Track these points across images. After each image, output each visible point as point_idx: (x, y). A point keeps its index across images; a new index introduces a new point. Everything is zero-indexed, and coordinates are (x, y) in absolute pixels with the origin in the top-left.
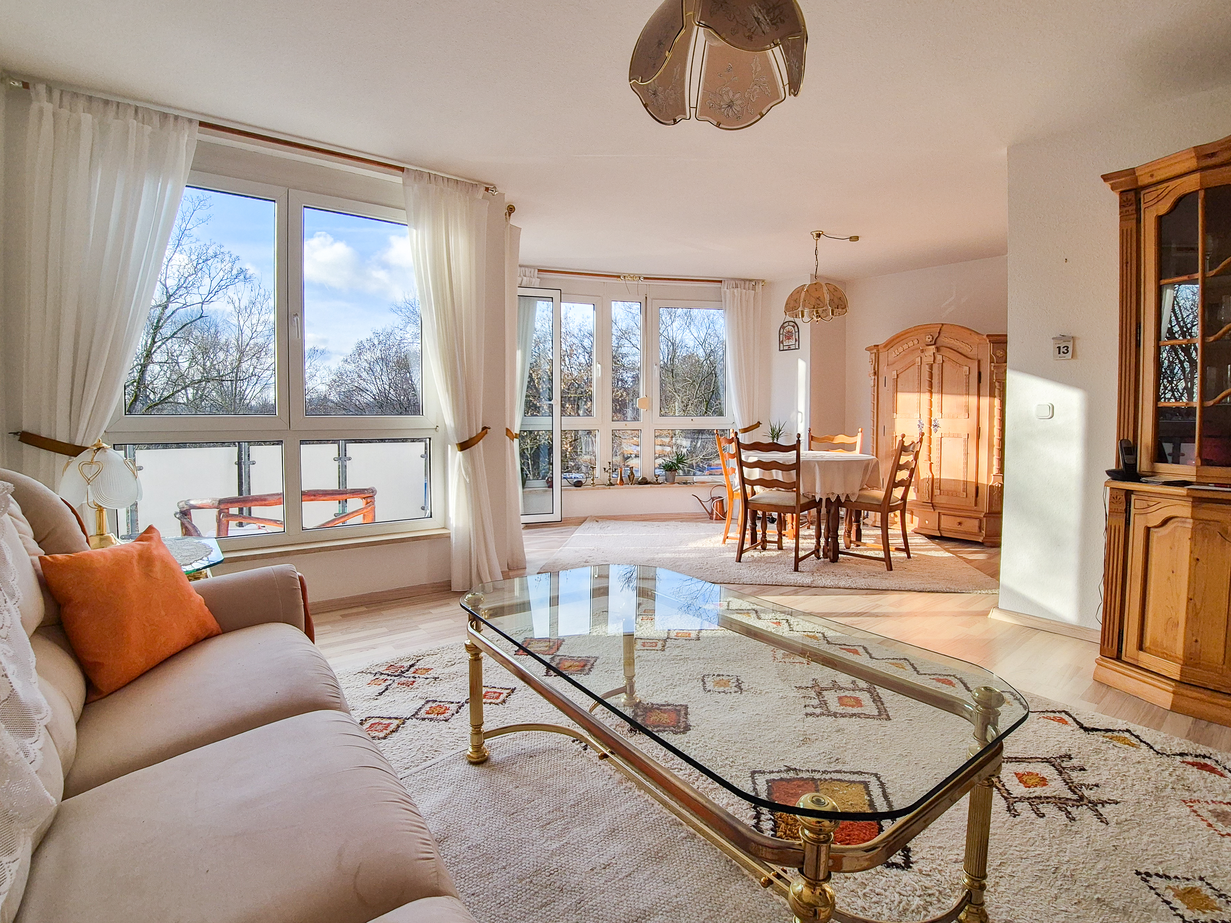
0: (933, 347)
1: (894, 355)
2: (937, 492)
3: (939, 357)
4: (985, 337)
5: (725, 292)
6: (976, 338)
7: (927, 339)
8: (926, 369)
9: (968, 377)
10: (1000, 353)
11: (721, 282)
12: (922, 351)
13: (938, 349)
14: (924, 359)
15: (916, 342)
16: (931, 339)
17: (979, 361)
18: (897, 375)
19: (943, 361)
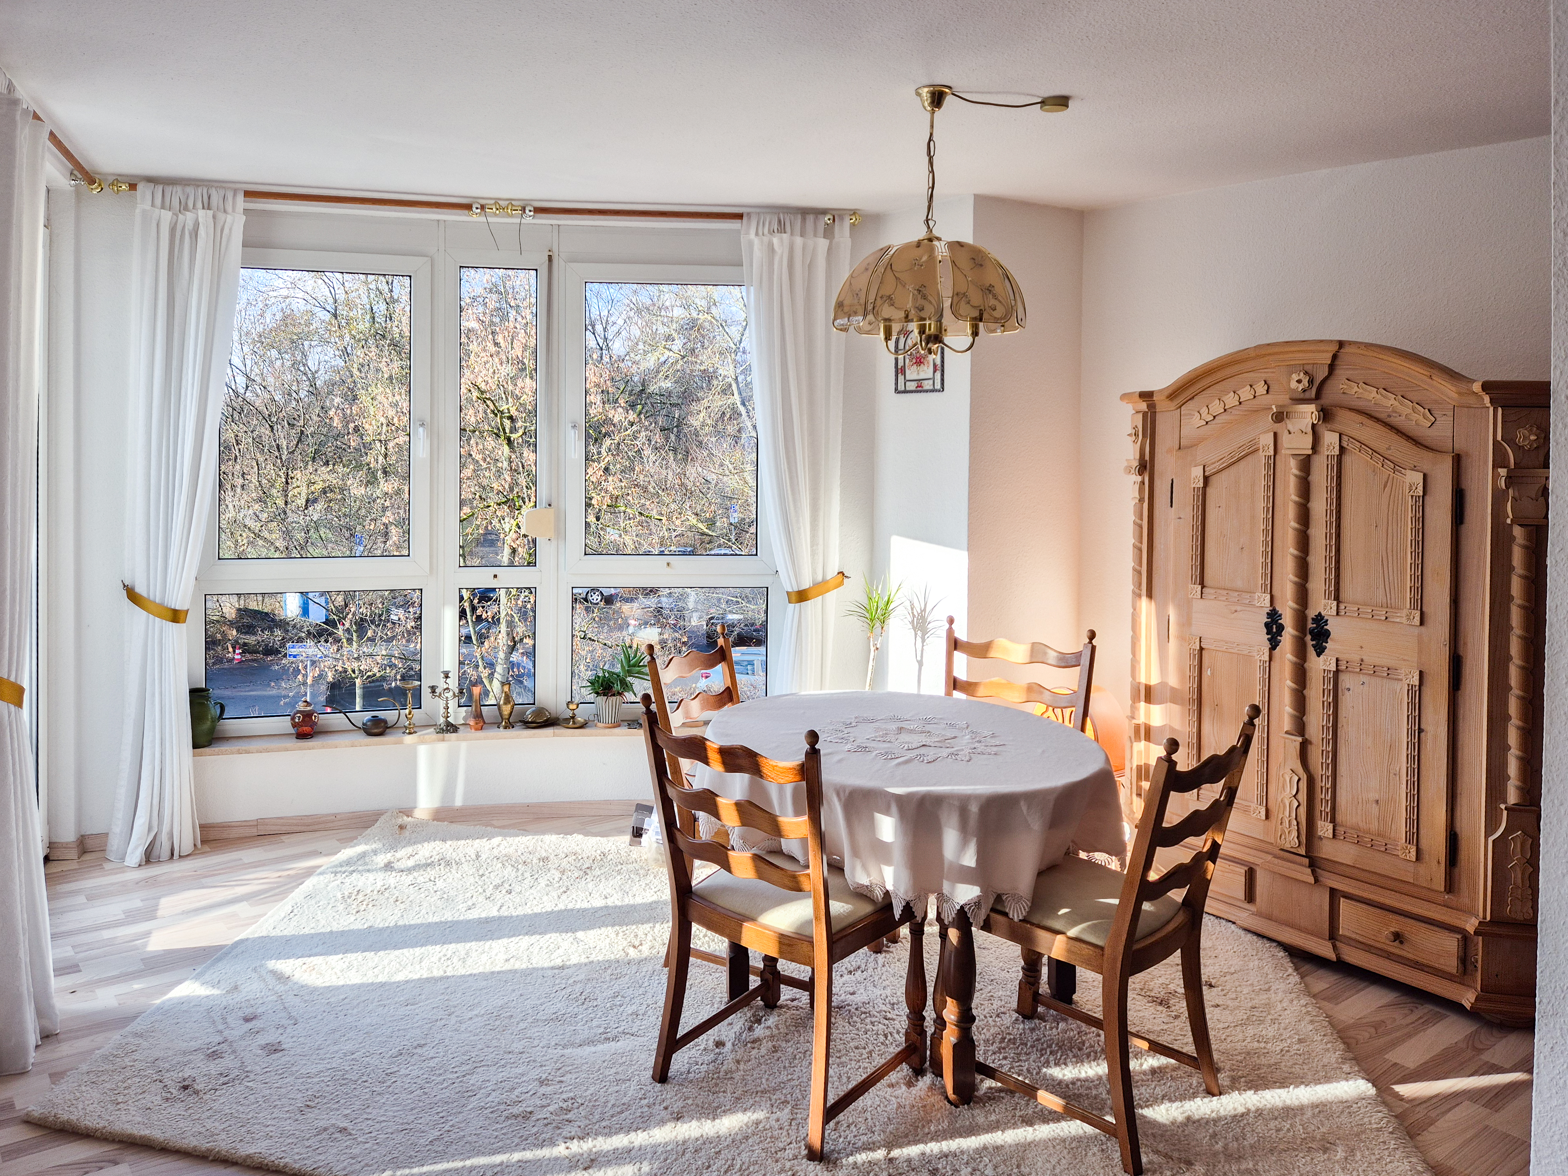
0: (1311, 408)
1: (1197, 421)
2: (1324, 828)
3: (1330, 439)
4: (1477, 387)
5: (751, 244)
6: (1448, 391)
7: (1294, 385)
8: (1290, 471)
9: (1422, 501)
10: (1526, 437)
11: (739, 216)
12: (1279, 417)
13: (1326, 415)
14: (1286, 441)
15: (1261, 389)
16: (1305, 382)
17: (1458, 461)
18: (1206, 479)
19: (1342, 449)
